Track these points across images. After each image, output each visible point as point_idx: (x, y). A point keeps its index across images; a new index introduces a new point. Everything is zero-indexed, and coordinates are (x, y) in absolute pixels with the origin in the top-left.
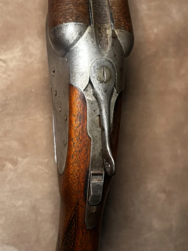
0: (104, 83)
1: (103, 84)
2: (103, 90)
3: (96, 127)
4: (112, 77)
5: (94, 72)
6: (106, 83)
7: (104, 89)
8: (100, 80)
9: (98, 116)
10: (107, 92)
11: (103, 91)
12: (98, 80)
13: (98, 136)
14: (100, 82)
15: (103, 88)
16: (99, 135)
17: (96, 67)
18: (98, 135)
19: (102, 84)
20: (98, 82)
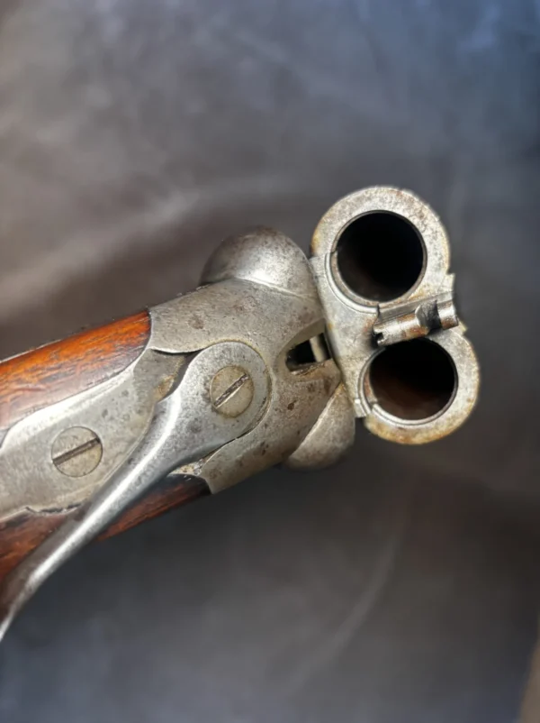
0: (209, 407)
1: (206, 406)
2: (192, 418)
3: (53, 446)
4: (239, 418)
5: (216, 359)
6: (214, 415)
7: (196, 419)
8: (208, 390)
9: (93, 434)
10: (196, 436)
11: (187, 420)
12: (205, 385)
13: (20, 470)
14: (204, 395)
15: (196, 416)
16: (26, 472)
17: (230, 354)
18: (27, 468)
19: (204, 403)
20: (200, 388)
